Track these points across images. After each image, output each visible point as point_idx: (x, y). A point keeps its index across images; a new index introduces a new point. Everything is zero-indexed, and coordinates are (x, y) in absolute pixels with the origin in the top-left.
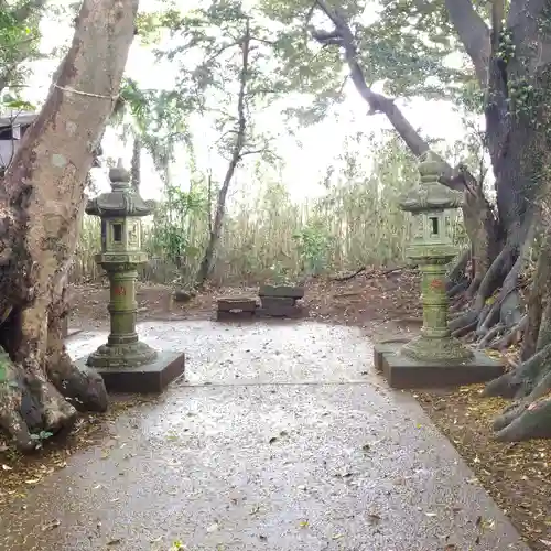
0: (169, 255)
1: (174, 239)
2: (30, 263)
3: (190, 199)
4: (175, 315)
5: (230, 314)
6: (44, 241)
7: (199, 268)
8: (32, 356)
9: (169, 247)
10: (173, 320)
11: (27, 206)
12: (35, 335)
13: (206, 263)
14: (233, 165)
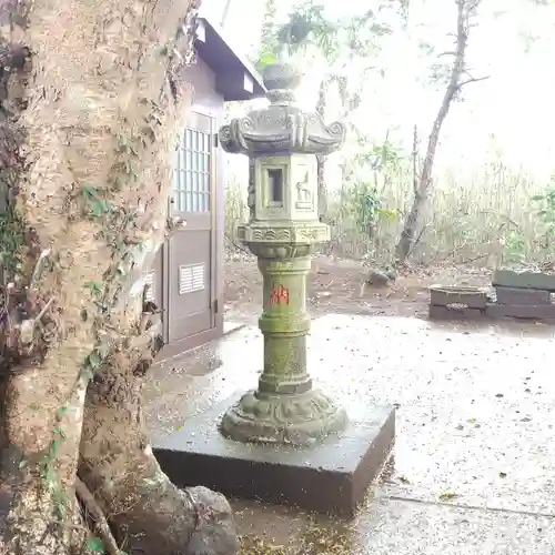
0: (358, 222)
1: (365, 201)
2: (33, 254)
3: (385, 151)
4: (367, 306)
5: (448, 310)
6: (70, 196)
7: (398, 239)
8: (29, 500)
9: (359, 210)
10: (365, 313)
11: (23, 105)
12: (42, 442)
13: (407, 234)
14: (449, 98)
